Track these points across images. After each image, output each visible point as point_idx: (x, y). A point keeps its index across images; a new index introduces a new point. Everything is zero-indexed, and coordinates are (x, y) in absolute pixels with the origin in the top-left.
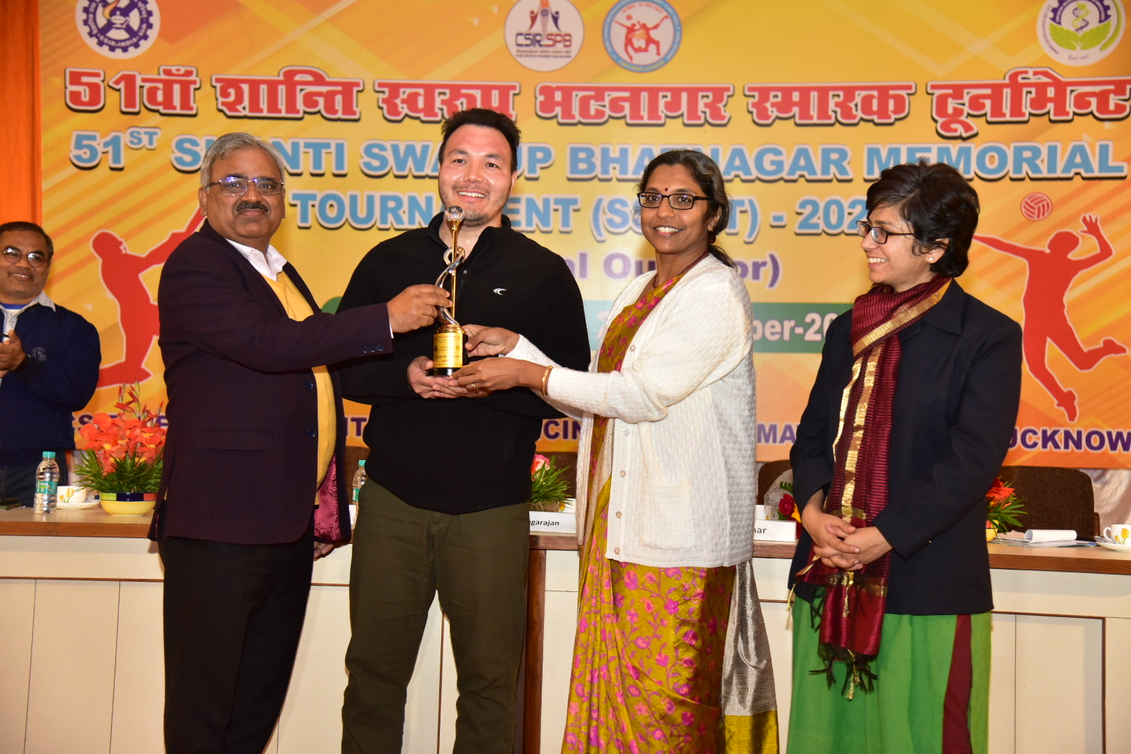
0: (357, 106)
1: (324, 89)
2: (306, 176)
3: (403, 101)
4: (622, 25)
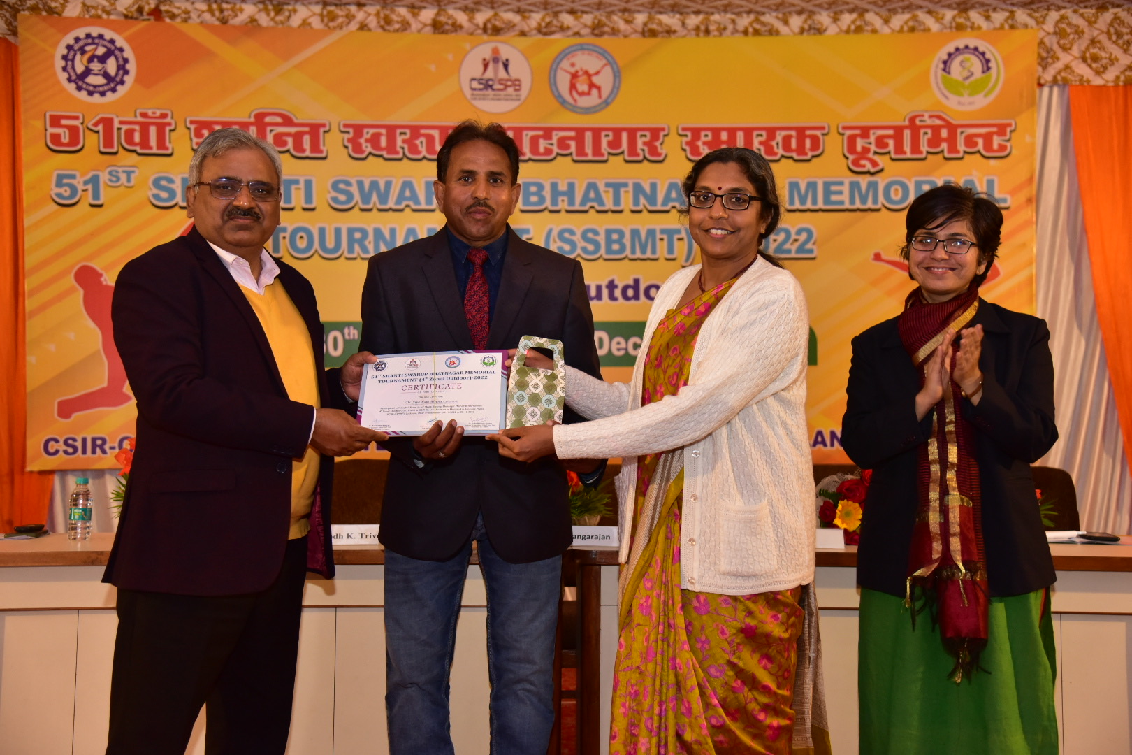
0: (324, 145)
1: (293, 130)
3: (367, 141)
4: (566, 71)
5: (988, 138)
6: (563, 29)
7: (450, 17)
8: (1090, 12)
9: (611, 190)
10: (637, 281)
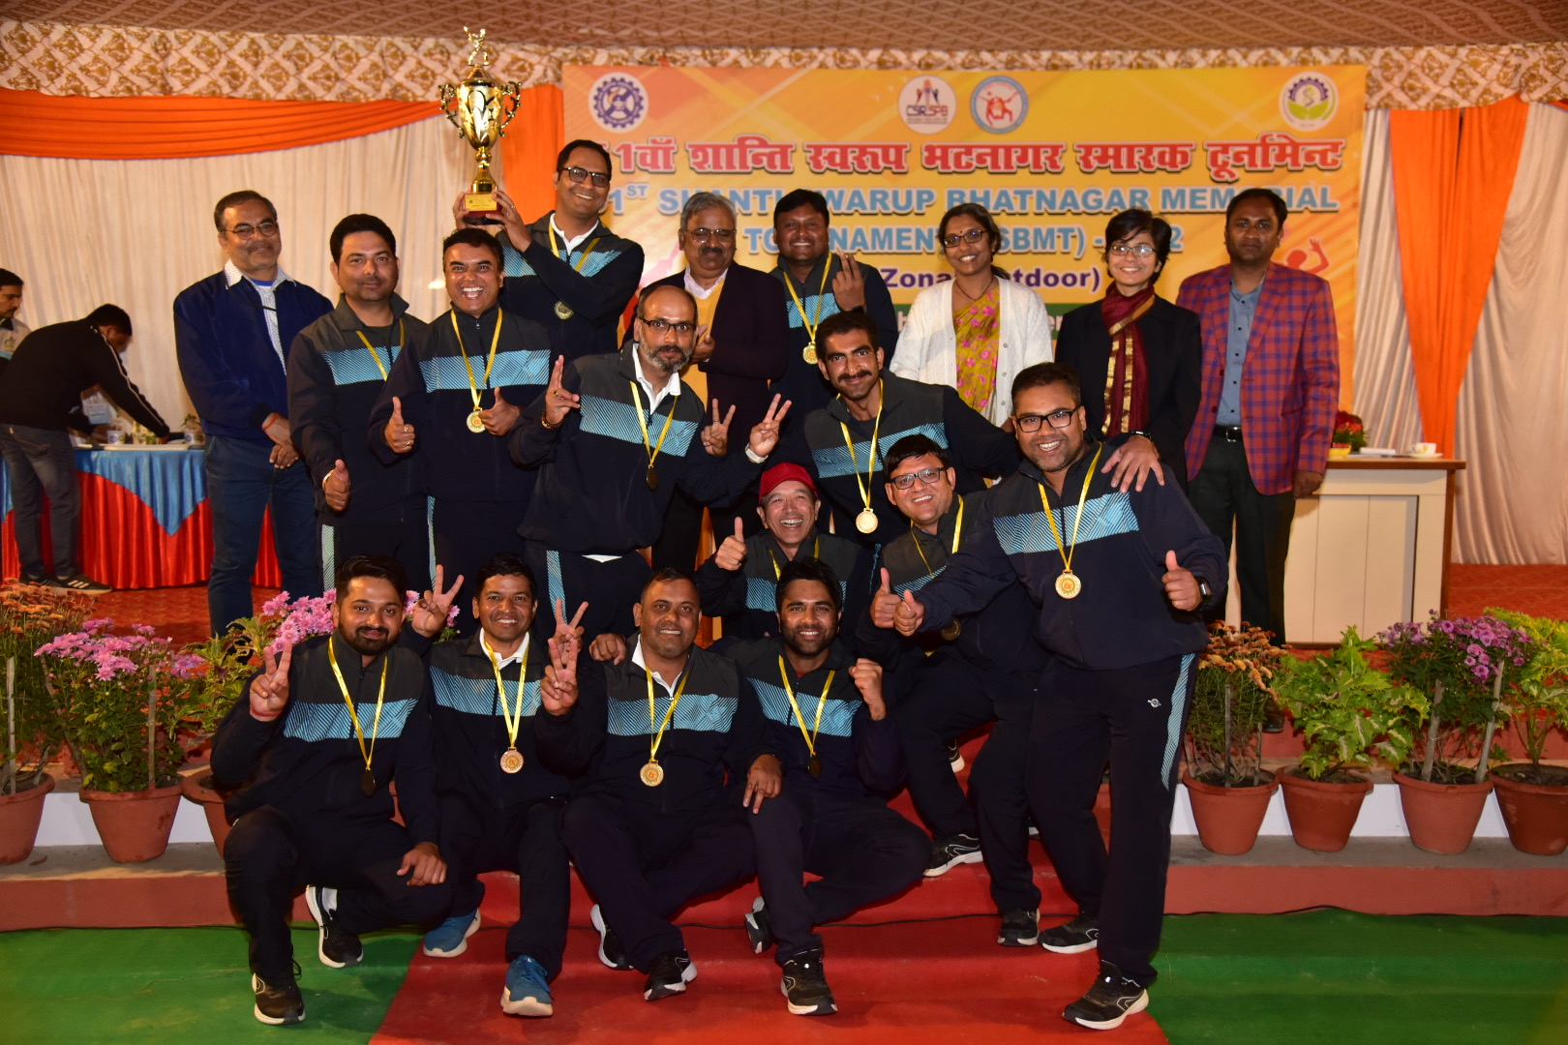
0: (791, 163)
1: (767, 150)
2: (755, 215)
3: (825, 158)
4: (984, 99)
5: (1323, 154)
6: (982, 64)
7: (892, 56)
8: (1408, 49)
9: (1019, 197)
10: (1038, 271)
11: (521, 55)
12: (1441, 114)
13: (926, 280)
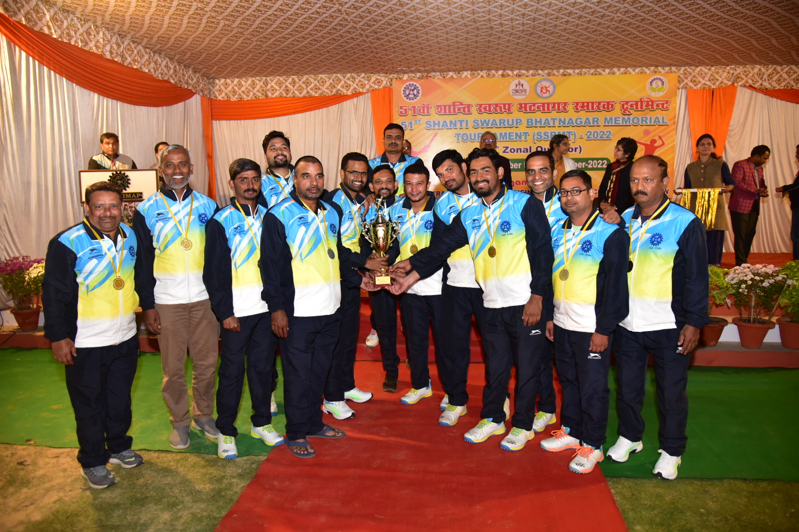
0: (471, 110)
1: (463, 106)
2: (458, 129)
3: (483, 108)
4: (540, 87)
5: (663, 105)
6: (539, 75)
7: (507, 73)
8: (693, 68)
9: (552, 121)
11: (379, 77)
12: (705, 91)
13: (519, 150)
